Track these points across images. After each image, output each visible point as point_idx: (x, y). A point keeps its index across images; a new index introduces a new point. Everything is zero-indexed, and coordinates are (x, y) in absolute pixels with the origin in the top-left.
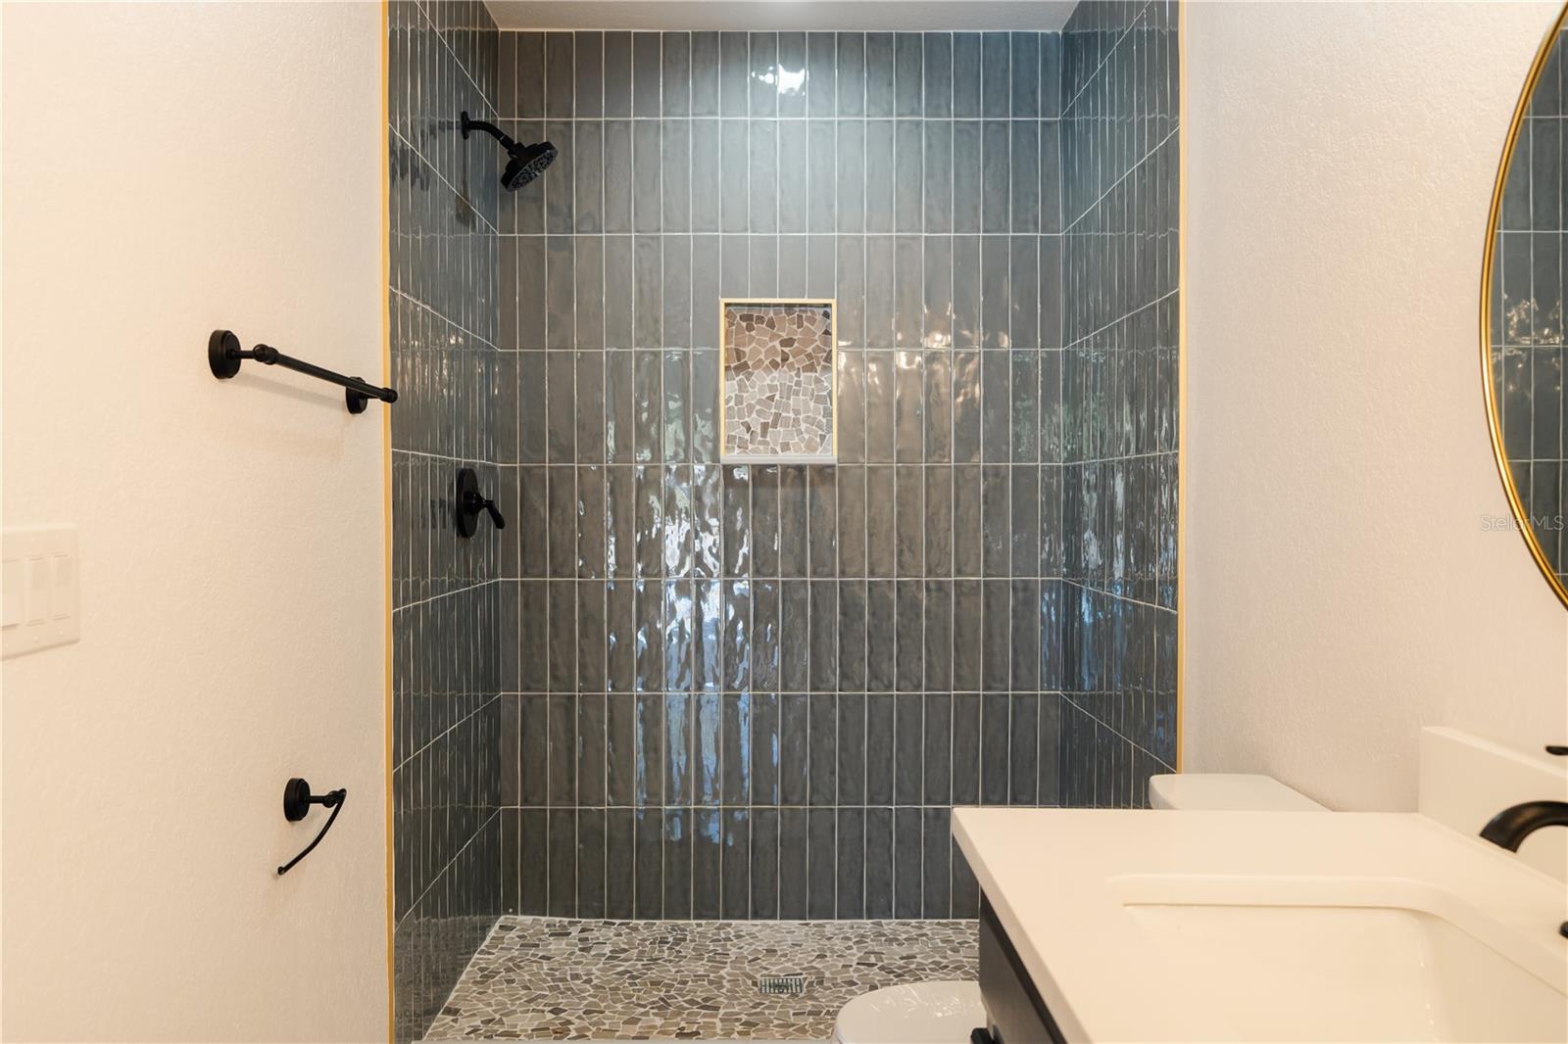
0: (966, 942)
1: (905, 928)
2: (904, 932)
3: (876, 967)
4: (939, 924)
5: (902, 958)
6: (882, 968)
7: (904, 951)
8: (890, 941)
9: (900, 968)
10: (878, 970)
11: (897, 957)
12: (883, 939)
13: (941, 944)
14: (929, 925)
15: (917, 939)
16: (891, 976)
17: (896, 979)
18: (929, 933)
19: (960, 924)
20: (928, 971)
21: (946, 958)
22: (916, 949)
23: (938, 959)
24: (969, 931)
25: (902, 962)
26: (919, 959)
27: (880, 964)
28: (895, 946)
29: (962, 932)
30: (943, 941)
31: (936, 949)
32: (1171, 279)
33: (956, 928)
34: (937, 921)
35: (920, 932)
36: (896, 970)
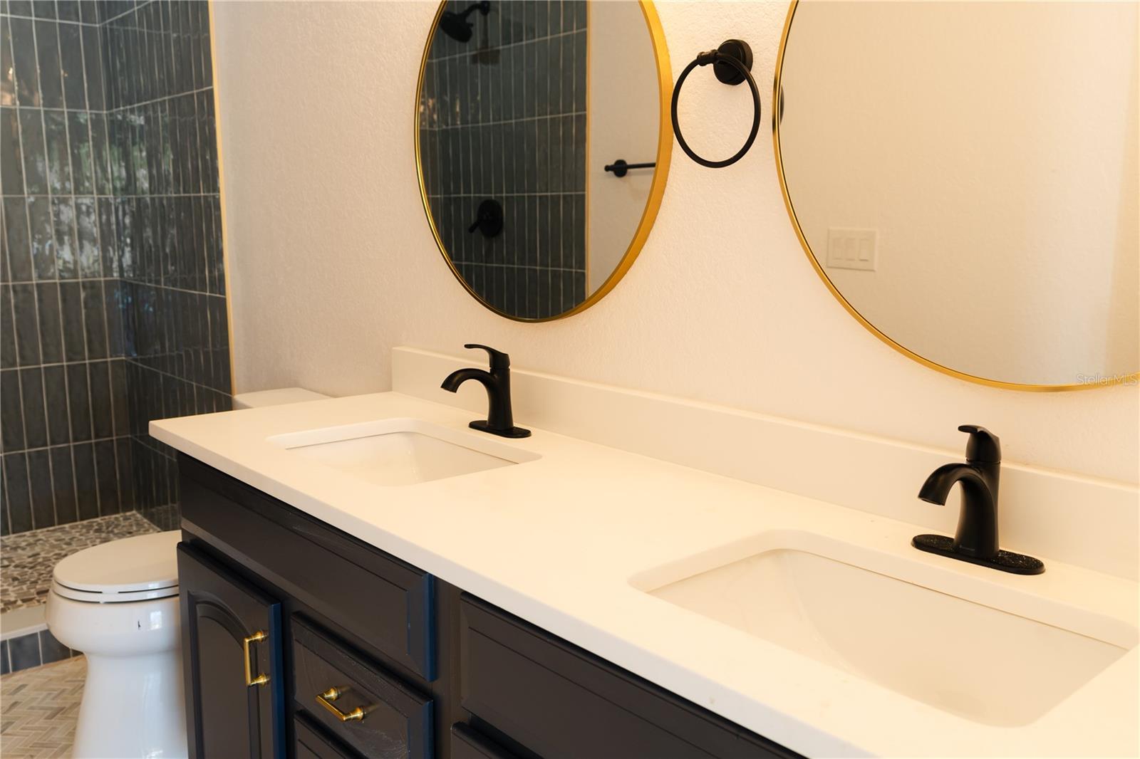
0: (74, 538)
1: (23, 539)
2: (24, 541)
3: (11, 567)
4: (48, 531)
5: (30, 557)
6: (16, 566)
7: (29, 552)
8: (15, 549)
9: (31, 563)
10: (13, 569)
11: (25, 557)
12: (8, 549)
13: (55, 543)
14: (41, 533)
15: (35, 544)
16: (26, 569)
17: (30, 571)
18: (43, 538)
19: (65, 528)
20: (54, 561)
21: (63, 550)
22: (37, 549)
23: (57, 551)
24: (73, 531)
25: (30, 560)
26: (43, 555)
27: (13, 564)
28: (20, 551)
29: (68, 532)
30: (57, 540)
31: (53, 546)
32: (205, 77)
33: (63, 530)
34: (45, 529)
35: (36, 539)
36: (28, 565)
